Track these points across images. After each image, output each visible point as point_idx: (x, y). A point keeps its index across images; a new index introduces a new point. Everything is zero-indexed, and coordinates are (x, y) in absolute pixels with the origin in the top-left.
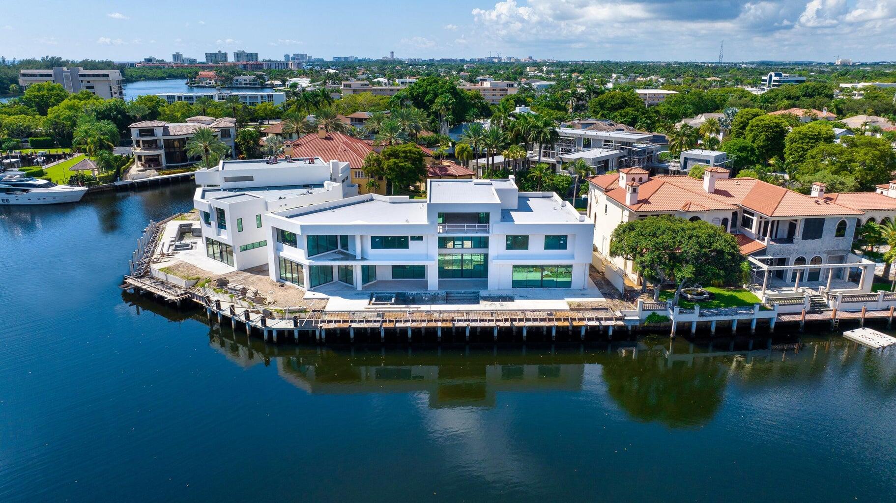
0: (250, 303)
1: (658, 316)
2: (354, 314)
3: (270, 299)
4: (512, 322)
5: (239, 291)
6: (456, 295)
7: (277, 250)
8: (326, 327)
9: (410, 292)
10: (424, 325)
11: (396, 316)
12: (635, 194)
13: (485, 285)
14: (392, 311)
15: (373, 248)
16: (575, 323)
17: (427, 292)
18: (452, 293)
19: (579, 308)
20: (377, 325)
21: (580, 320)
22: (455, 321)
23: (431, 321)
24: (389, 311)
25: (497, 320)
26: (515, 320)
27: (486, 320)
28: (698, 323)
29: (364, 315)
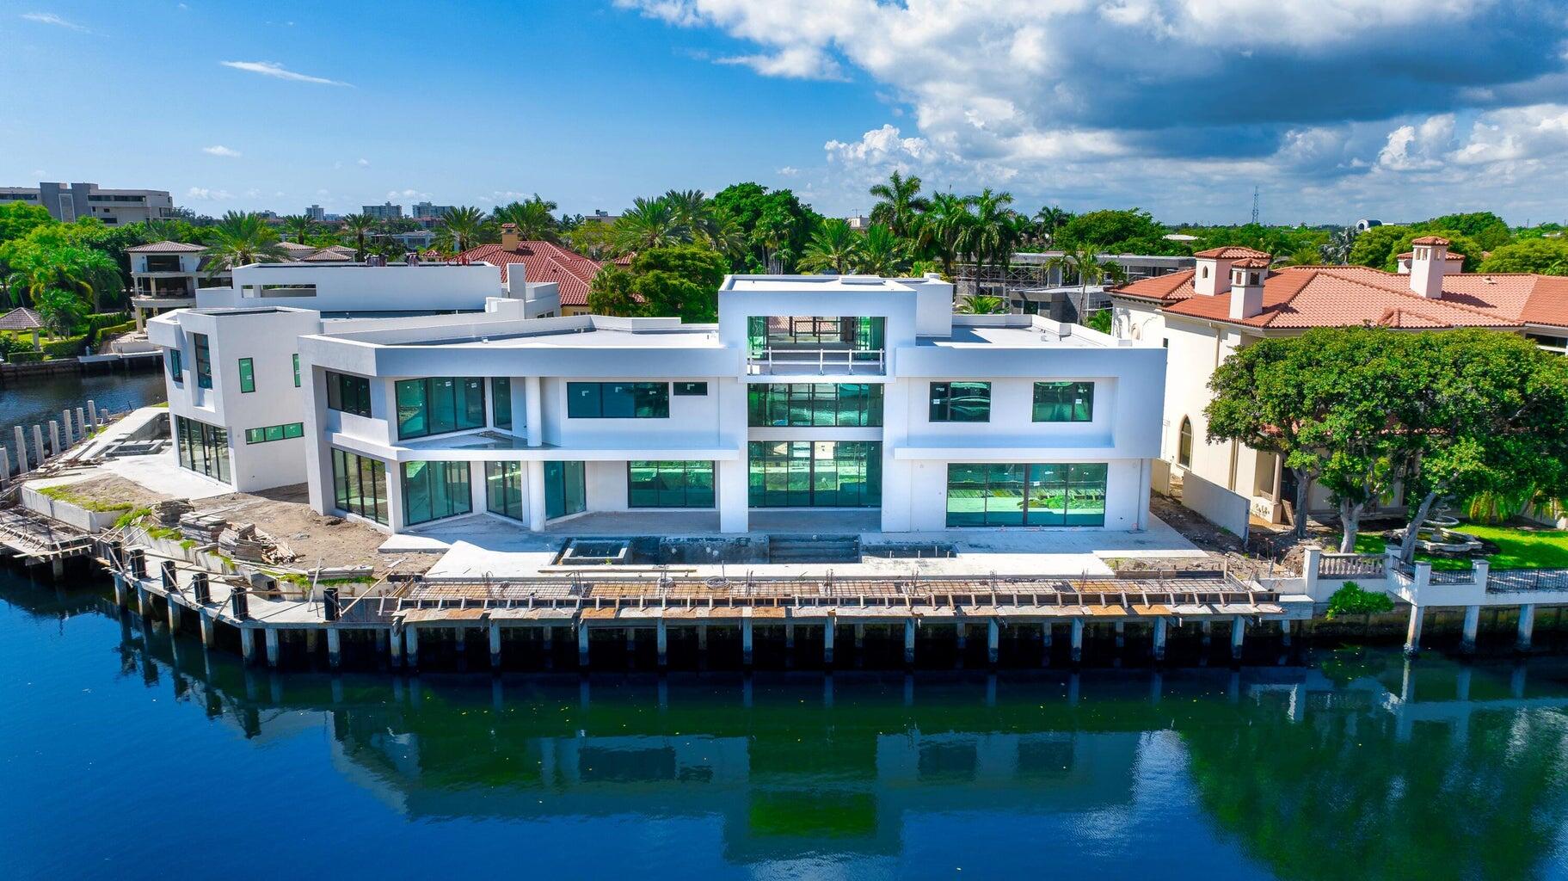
0: (226, 559)
1: (1362, 593)
2: (507, 586)
3: (284, 550)
4: (957, 607)
5: (205, 528)
6: (797, 544)
7: (328, 428)
8: (415, 619)
9: (671, 535)
10: (702, 612)
11: (624, 593)
12: (1255, 290)
13: (875, 523)
14: (615, 579)
15: (573, 413)
16: (1142, 610)
17: (718, 536)
18: (785, 540)
19: (1139, 573)
20: (566, 613)
21: (1155, 599)
22: (792, 602)
23: (724, 603)
24: (607, 579)
25: (916, 602)
26: (967, 600)
27: (882, 602)
28: (1485, 609)
29: (533, 589)
